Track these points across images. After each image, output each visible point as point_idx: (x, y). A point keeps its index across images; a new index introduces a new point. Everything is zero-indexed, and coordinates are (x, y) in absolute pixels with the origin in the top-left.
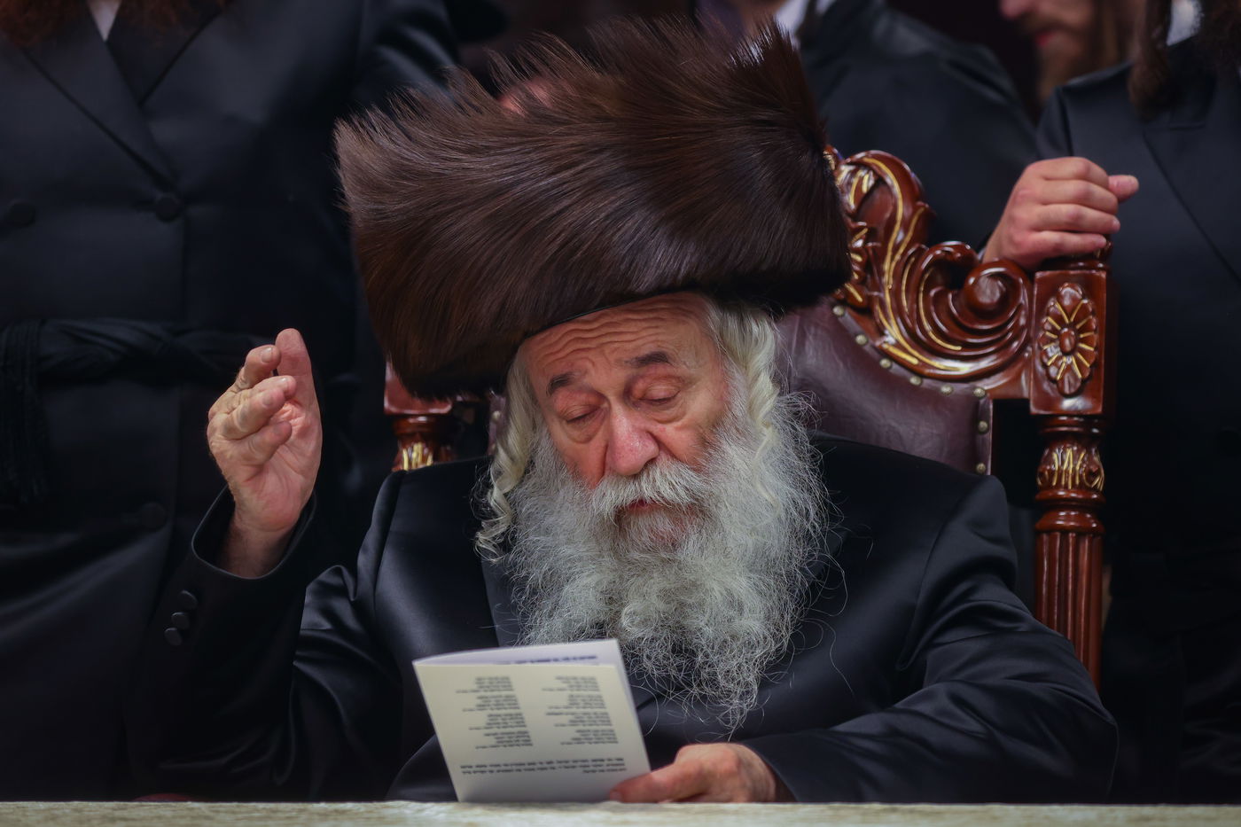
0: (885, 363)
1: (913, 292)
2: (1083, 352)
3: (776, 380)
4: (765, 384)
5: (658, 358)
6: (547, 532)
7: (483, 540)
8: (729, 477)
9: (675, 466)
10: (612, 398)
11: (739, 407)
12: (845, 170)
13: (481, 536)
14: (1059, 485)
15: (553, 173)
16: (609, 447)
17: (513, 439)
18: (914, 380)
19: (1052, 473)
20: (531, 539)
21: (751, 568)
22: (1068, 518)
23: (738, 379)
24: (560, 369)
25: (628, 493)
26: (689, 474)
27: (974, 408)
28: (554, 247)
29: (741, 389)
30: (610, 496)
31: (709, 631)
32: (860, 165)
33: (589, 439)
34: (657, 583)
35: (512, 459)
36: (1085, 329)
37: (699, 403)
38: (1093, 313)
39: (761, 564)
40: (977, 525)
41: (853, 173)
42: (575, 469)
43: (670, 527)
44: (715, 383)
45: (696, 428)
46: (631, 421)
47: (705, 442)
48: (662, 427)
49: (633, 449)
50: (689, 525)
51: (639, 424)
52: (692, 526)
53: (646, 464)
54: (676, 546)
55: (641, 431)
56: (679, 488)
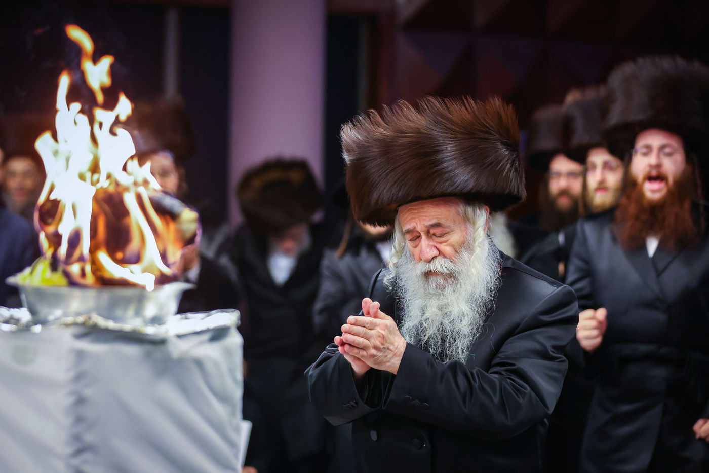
8: (463, 265)
9: (444, 259)
10: (422, 234)
11: (470, 240)
13: (385, 279)
16: (421, 251)
23: (471, 229)
25: (427, 268)
26: (449, 263)
29: (472, 232)
37: (455, 237)
43: (442, 282)
44: (462, 231)
45: (453, 246)
46: (429, 243)
47: (456, 251)
48: (439, 245)
49: (427, 253)
50: (449, 281)
51: (432, 243)
52: (450, 282)
53: (433, 258)
54: (444, 289)
55: (432, 246)
56: (444, 268)
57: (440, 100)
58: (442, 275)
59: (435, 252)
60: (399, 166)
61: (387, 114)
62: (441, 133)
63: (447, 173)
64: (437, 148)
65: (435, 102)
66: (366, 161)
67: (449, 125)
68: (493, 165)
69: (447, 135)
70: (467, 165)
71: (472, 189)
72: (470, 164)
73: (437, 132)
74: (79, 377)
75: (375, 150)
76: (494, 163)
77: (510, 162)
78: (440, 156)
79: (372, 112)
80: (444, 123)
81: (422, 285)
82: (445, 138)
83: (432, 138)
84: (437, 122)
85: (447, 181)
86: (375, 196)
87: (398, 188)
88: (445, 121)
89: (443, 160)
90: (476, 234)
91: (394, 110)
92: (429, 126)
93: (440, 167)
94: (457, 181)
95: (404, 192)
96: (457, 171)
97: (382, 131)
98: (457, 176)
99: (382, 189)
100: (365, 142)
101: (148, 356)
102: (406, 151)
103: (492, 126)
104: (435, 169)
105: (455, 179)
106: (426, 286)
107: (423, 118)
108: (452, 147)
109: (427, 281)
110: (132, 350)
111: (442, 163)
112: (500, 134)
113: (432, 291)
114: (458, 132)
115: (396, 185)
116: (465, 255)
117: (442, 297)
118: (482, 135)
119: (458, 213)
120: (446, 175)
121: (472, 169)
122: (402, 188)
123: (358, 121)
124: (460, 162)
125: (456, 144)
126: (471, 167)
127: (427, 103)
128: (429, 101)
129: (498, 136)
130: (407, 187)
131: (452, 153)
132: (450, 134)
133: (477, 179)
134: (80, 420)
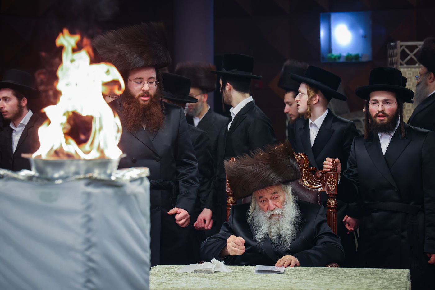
0: (303, 186)
1: (308, 175)
2: (334, 185)
3: (292, 195)
4: (291, 196)
5: (276, 193)
6: (258, 219)
7: (249, 220)
8: (286, 209)
9: (279, 208)
10: (269, 199)
11: (287, 199)
12: (296, 156)
13: (248, 220)
14: (331, 205)
15: (260, 168)
16: (268, 206)
17: (252, 205)
18: (308, 188)
19: (330, 203)
20: (256, 220)
21: (290, 223)
22: (332, 210)
23: (286, 195)
24: (261, 195)
25: (272, 213)
26: (280, 209)
27: (317, 193)
28: (261, 179)
29: (287, 196)
30: (269, 213)
31: (283, 234)
32: (299, 155)
33: (265, 205)
34: (276, 226)
35: (252, 207)
36: (334, 181)
37: (281, 199)
38: (335, 179)
39: (291, 222)
40: (322, 215)
41: (298, 156)
42: (263, 210)
44: (283, 196)
45: (281, 203)
47: (282, 205)
50: (280, 217)
51: (273, 203)
53: (274, 209)
54: (279, 220)
56: (279, 212)
58: (278, 215)
59: (275, 206)
74: (89, 207)
81: (269, 220)
109: (271, 218)
116: (286, 206)
134: (89, 230)
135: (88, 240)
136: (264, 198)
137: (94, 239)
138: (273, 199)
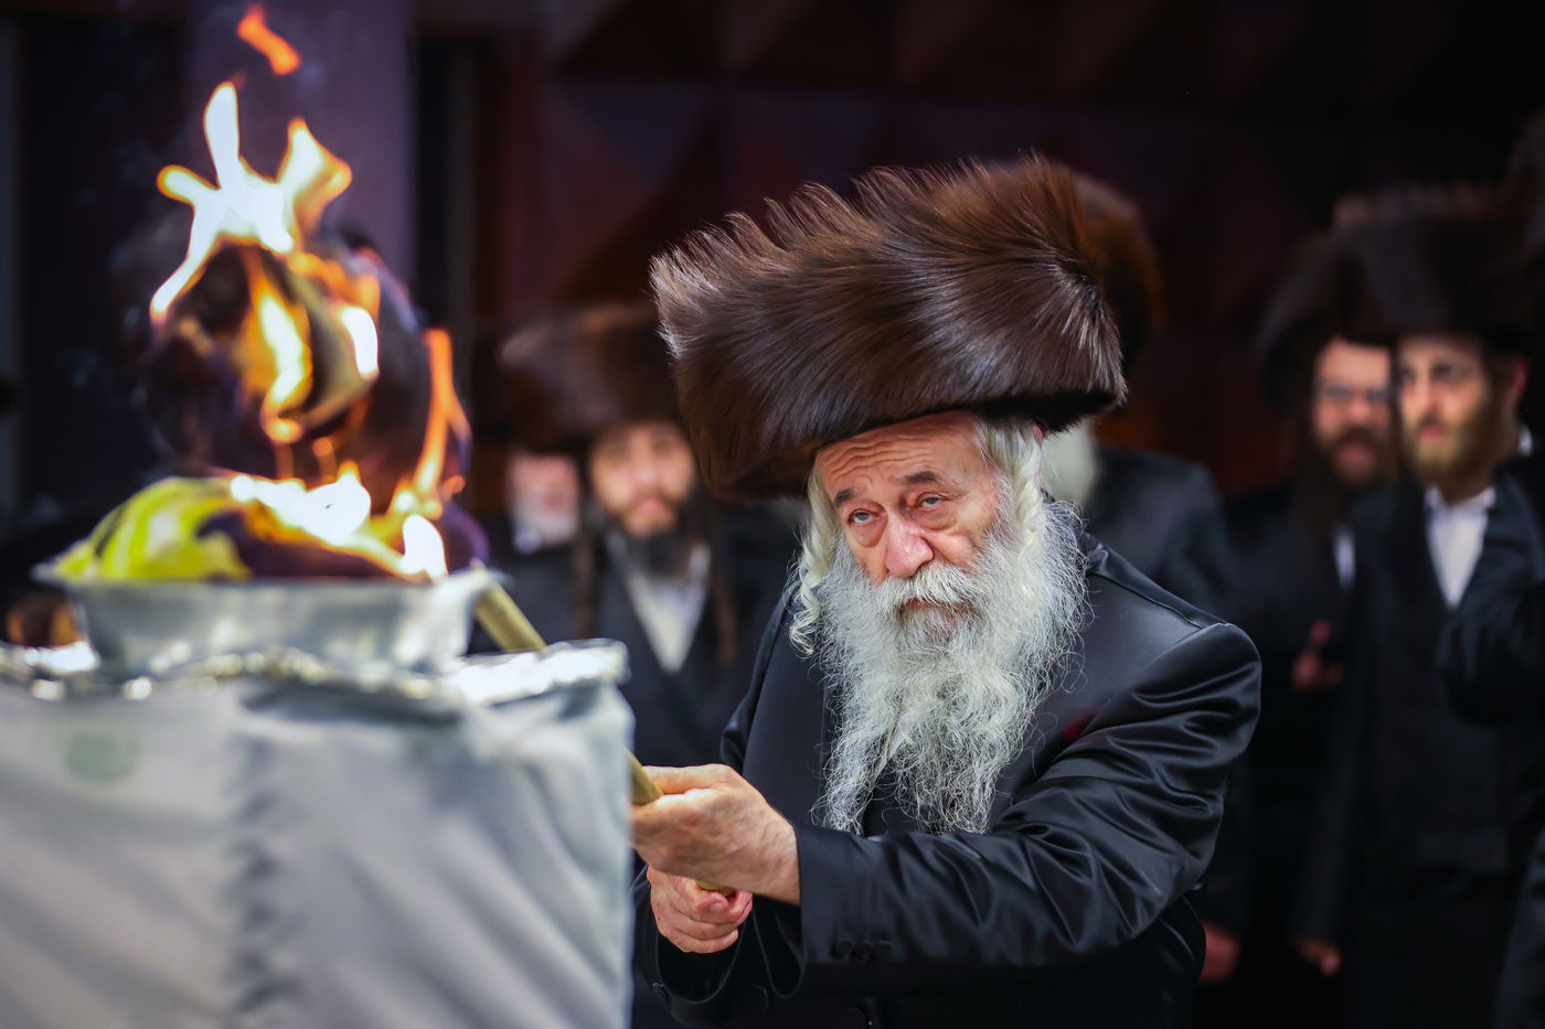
5: (926, 477)
7: (797, 632)
8: (996, 578)
9: (947, 569)
10: (888, 509)
13: (793, 629)
16: (889, 552)
17: (816, 540)
25: (905, 592)
26: (959, 575)
42: (865, 569)
43: (941, 623)
44: (984, 493)
45: (966, 533)
46: (907, 529)
47: (975, 546)
48: (934, 534)
49: (906, 555)
50: (959, 621)
51: (915, 530)
52: (962, 624)
53: (920, 567)
54: (948, 640)
55: (915, 536)
56: (948, 589)
57: (907, 174)
58: (943, 607)
59: (924, 553)
60: (826, 347)
61: (777, 220)
62: (922, 255)
63: (946, 353)
64: (915, 294)
65: (895, 181)
66: (737, 343)
67: (938, 236)
68: (1053, 322)
69: (937, 260)
70: (992, 329)
71: (1011, 388)
72: (998, 327)
73: (910, 257)
74: (258, 807)
75: (756, 316)
76: (1054, 319)
77: (1087, 312)
78: (924, 314)
79: (736, 220)
80: (924, 229)
81: (893, 636)
82: (932, 267)
83: (900, 272)
84: (907, 230)
85: (947, 372)
86: (769, 426)
87: (827, 402)
88: (926, 226)
89: (933, 323)
90: (1022, 496)
91: (795, 209)
92: (888, 241)
93: (928, 341)
94: (972, 373)
95: (844, 410)
96: (970, 347)
97: (771, 263)
98: (971, 360)
99: (784, 407)
100: (728, 295)
101: (418, 755)
102: (835, 310)
103: (1037, 227)
104: (917, 347)
105: (966, 367)
106: (903, 638)
107: (871, 221)
108: (952, 287)
109: (902, 624)
110: (381, 741)
111: (931, 330)
112: (1058, 246)
113: (917, 651)
114: (960, 250)
115: (822, 393)
116: (996, 551)
117: (944, 662)
118: (1017, 252)
119: (973, 451)
120: (945, 361)
121: (1006, 337)
122: (837, 402)
123: (703, 245)
124: (975, 322)
125: (962, 280)
126: (1001, 334)
127: (877, 185)
128: (880, 180)
129: (1053, 250)
130: (849, 400)
131: (955, 302)
132: (943, 256)
133: (1020, 363)
134: (258, 916)
135: (251, 962)
136: (863, 502)
137: (284, 961)
138: (918, 504)
